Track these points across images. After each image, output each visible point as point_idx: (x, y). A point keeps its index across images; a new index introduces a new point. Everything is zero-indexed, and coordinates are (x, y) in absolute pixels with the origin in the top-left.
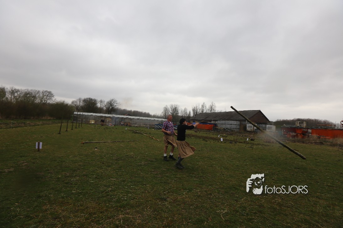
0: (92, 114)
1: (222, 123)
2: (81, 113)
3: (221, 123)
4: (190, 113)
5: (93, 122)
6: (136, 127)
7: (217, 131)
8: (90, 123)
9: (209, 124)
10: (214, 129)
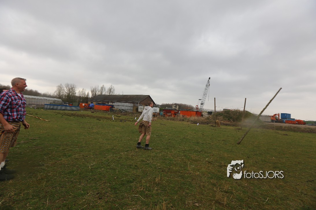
3: (117, 105)
4: (88, 94)
7: (113, 112)
9: (107, 105)
10: (110, 110)
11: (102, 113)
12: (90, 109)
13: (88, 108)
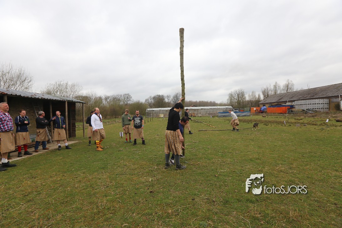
0: (160, 109)
1: (301, 104)
2: (151, 109)
3: (299, 104)
4: (259, 96)
5: (162, 116)
6: (200, 117)
7: (293, 114)
8: (160, 116)
9: (284, 106)
10: (289, 112)
11: (276, 117)
12: (262, 113)
13: (259, 112)
